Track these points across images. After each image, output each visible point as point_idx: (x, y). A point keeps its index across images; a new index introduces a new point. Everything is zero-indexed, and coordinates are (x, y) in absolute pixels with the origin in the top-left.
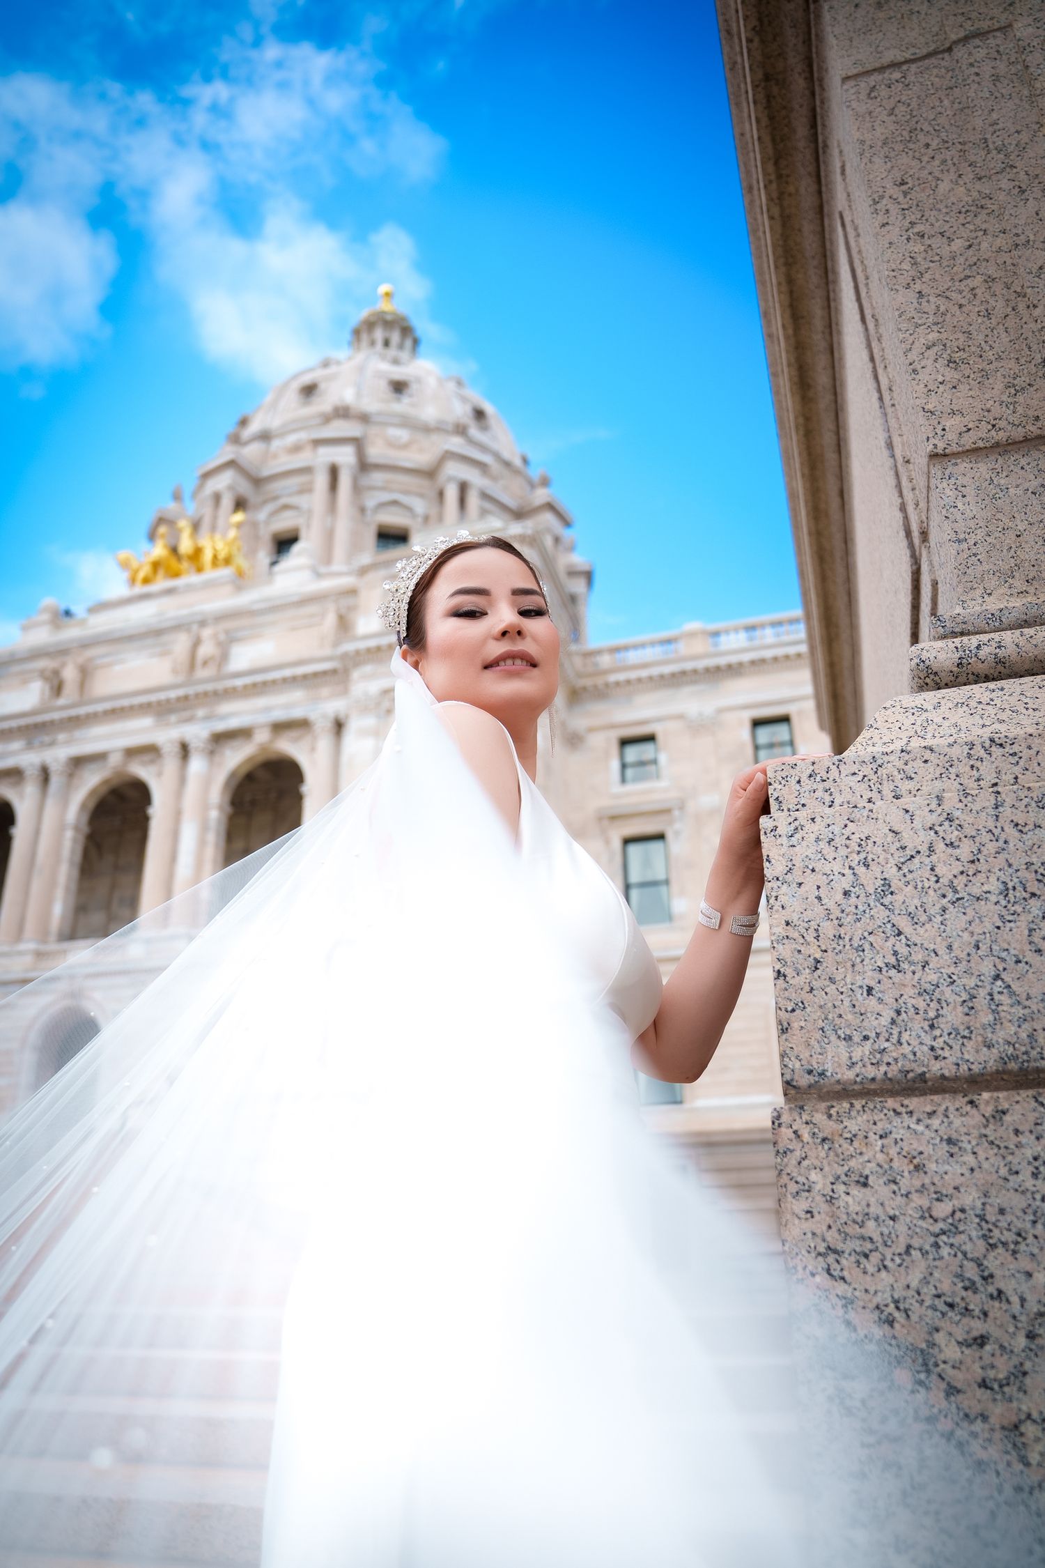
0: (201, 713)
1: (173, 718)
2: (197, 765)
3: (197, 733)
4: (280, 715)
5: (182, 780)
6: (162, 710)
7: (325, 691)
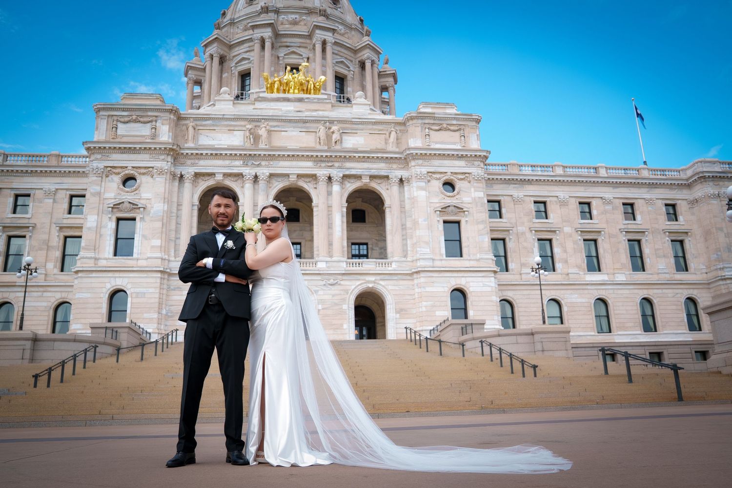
0: (337, 164)
1: (323, 165)
2: (336, 188)
3: (336, 174)
4: (374, 172)
5: (329, 193)
6: (318, 160)
7: (395, 166)
